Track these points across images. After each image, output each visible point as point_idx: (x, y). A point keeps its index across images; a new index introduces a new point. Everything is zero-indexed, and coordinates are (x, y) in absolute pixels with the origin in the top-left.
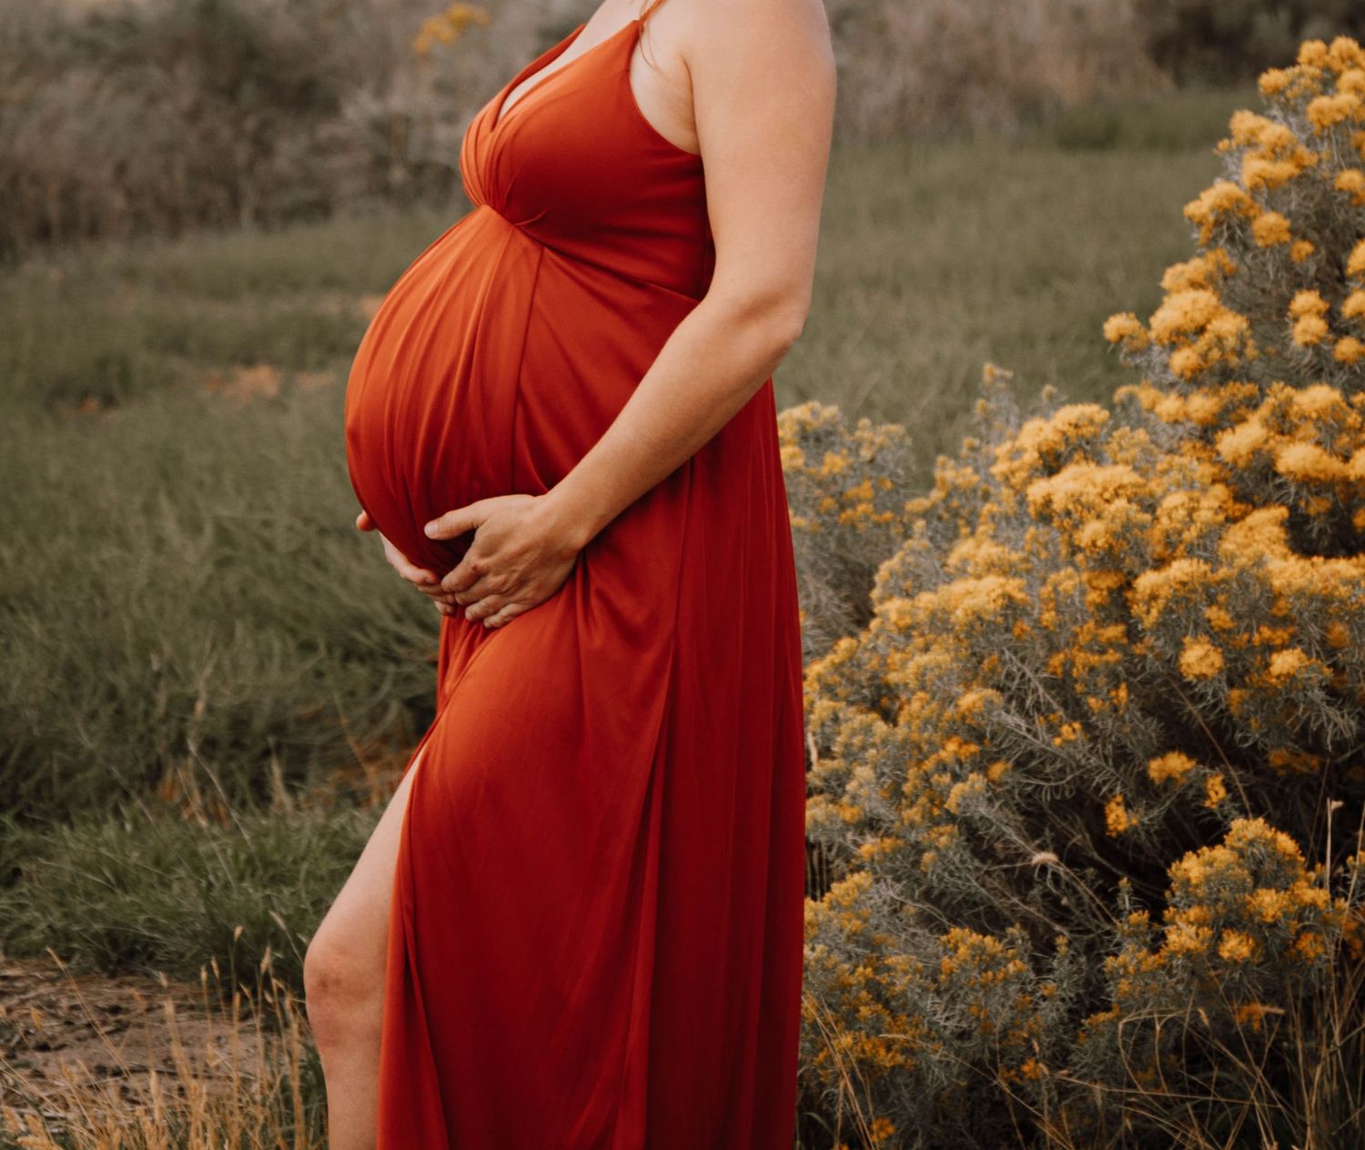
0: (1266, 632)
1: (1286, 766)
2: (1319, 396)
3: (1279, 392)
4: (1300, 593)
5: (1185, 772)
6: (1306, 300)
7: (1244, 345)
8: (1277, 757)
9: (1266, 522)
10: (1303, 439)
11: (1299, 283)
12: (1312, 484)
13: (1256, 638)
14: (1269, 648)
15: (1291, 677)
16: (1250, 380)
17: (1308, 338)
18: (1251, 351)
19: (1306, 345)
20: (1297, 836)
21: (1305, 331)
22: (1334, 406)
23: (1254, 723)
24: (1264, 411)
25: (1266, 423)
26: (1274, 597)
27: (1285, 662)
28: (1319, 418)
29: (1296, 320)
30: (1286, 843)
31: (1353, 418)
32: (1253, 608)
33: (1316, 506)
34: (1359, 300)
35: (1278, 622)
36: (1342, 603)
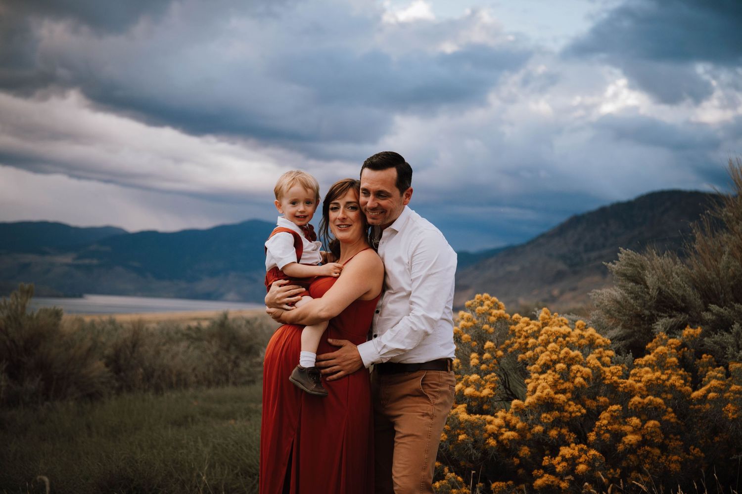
0: (459, 431)
1: (464, 466)
2: (475, 377)
3: (466, 376)
4: (466, 421)
5: (439, 466)
6: (474, 355)
7: (459, 366)
8: (462, 463)
9: (461, 408)
10: (472, 387)
11: (473, 351)
12: (472, 398)
13: (456, 432)
14: (459, 434)
15: (463, 441)
16: (460, 374)
17: (474, 364)
18: (460, 367)
19: (473, 365)
20: (462, 477)
21: (473, 362)
22: (478, 379)
23: (455, 453)
24: (463, 382)
25: (463, 384)
26: (460, 423)
27: (462, 437)
28: (474, 382)
29: (471, 360)
30: (460, 478)
31: (483, 382)
32: (456, 425)
33: (474, 404)
34: (487, 355)
35: (460, 429)
36: (476, 423)
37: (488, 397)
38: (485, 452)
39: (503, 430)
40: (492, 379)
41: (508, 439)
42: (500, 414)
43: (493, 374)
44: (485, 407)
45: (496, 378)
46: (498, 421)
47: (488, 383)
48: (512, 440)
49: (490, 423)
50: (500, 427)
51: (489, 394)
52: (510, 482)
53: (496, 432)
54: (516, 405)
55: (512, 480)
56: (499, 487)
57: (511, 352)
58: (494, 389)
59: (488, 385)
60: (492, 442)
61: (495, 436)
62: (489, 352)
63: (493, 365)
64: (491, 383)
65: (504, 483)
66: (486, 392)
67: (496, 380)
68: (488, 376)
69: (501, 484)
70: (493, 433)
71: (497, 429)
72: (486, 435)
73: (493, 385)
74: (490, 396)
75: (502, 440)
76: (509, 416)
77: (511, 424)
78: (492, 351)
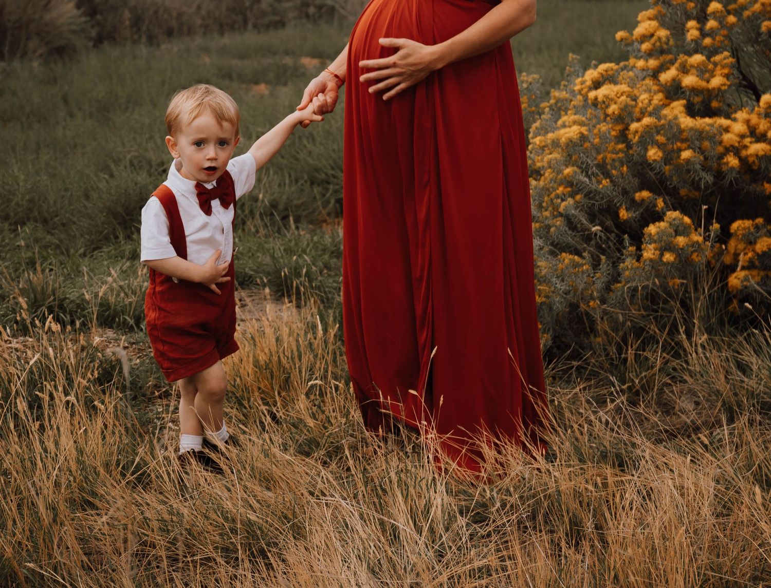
0: (679, 144)
1: (687, 195)
2: (698, 58)
3: (682, 58)
4: (691, 129)
5: (648, 198)
6: (692, 24)
7: (669, 40)
8: (683, 192)
9: (677, 107)
10: (692, 74)
11: (689, 18)
12: (694, 90)
13: (675, 146)
14: (680, 150)
15: (688, 161)
16: (671, 53)
17: (693, 38)
18: (672, 42)
19: (692, 40)
20: (690, 217)
21: (691, 35)
22: (703, 61)
23: (674, 178)
24: (677, 65)
25: (677, 69)
26: (682, 131)
27: (686, 154)
28: (698, 66)
29: (688, 31)
30: (687, 220)
31: (711, 66)
32: (674, 136)
33: (697, 99)
34: (711, 24)
35: (683, 141)
36: (707, 132)
37: (719, 89)
38: (719, 175)
39: (747, 141)
40: (725, 61)
41: (757, 156)
42: (741, 115)
43: (726, 53)
44: (714, 104)
45: (731, 59)
46: (739, 127)
47: (719, 67)
48: (762, 156)
49: (727, 130)
50: (742, 136)
51: (722, 85)
52: (760, 220)
53: (737, 145)
54: (767, 103)
55: (761, 216)
56: (744, 229)
57: (748, 17)
58: (727, 76)
59: (719, 71)
60: (732, 161)
61: (736, 150)
62: (715, 19)
63: (722, 38)
64: (723, 67)
65: (751, 222)
66: (716, 81)
67: (731, 62)
68: (717, 58)
69: (747, 223)
70: (732, 146)
71: (738, 139)
72: (721, 149)
73: (726, 71)
74: (723, 88)
75: (747, 157)
76: (754, 119)
77: (757, 131)
78: (720, 18)
